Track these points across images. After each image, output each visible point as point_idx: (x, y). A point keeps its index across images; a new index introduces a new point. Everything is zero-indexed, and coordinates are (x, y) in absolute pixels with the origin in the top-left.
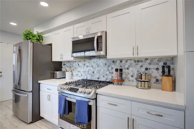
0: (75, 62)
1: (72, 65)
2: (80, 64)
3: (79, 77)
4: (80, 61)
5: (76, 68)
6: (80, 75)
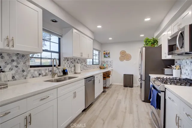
0: (184, 59)
1: (182, 62)
2: (188, 62)
3: (187, 75)
4: (187, 59)
5: (184, 66)
6: (187, 74)
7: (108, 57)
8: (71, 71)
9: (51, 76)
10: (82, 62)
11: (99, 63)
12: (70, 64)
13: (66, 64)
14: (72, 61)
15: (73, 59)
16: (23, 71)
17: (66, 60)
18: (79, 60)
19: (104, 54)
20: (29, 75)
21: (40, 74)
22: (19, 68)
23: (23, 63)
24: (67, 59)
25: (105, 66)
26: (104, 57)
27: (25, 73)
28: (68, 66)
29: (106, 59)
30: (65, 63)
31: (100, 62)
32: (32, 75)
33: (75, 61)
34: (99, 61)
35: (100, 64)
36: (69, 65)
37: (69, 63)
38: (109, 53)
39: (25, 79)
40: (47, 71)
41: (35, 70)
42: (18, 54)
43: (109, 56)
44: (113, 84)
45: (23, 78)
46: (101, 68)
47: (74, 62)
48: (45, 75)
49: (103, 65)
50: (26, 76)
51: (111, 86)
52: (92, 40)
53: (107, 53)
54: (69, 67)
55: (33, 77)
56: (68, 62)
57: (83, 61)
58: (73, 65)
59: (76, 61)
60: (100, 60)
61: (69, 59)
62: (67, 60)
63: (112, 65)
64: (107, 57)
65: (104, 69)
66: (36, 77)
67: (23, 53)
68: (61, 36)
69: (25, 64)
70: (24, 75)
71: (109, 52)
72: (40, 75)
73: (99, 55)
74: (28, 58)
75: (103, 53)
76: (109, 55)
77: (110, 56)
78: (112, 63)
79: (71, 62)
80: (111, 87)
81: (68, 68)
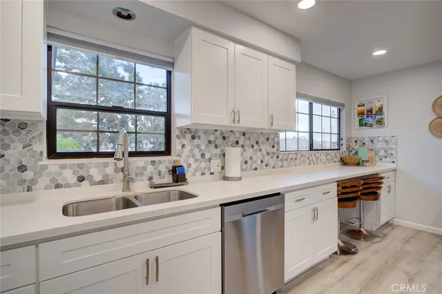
7: (374, 123)
8: (209, 169)
9: (121, 185)
10: (257, 143)
11: (339, 144)
12: (203, 147)
13: (188, 148)
14: (212, 138)
15: (218, 134)
16: (22, 168)
17: (189, 136)
18: (244, 134)
19: (361, 114)
20: (43, 181)
21: (81, 179)
22: (8, 161)
23: (21, 146)
24: (192, 133)
25: (363, 154)
26: (361, 125)
27: (28, 175)
28: (194, 156)
29: (367, 133)
30: (183, 146)
31: (344, 142)
32: (53, 180)
33: (224, 138)
34: (340, 139)
35: (344, 148)
36: (200, 151)
37: (198, 146)
38: (380, 110)
39: (28, 191)
40: (110, 170)
41: (63, 167)
42: (7, 120)
43: (380, 122)
44: (397, 221)
45: (21, 188)
46: (344, 162)
47: (219, 141)
48: (102, 182)
49: (356, 153)
50: (34, 182)
51: (385, 232)
52: (293, 67)
53: (370, 111)
54: (198, 156)
55: (58, 186)
56: (196, 141)
57: (262, 139)
58: (218, 151)
59: (232, 139)
60: (343, 135)
61: (200, 134)
62: (193, 138)
63: (393, 152)
64: (371, 126)
65: (358, 164)
66: (68, 186)
67: (24, 119)
68: (172, 64)
69: (29, 148)
70: (25, 181)
71: (378, 105)
72: (81, 181)
73: (339, 118)
74: (39, 132)
75: (357, 109)
76: (378, 117)
77: (385, 121)
78: (396, 144)
79: (210, 142)
80: (385, 235)
81: (196, 160)
